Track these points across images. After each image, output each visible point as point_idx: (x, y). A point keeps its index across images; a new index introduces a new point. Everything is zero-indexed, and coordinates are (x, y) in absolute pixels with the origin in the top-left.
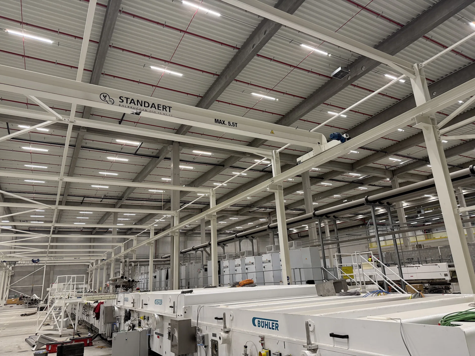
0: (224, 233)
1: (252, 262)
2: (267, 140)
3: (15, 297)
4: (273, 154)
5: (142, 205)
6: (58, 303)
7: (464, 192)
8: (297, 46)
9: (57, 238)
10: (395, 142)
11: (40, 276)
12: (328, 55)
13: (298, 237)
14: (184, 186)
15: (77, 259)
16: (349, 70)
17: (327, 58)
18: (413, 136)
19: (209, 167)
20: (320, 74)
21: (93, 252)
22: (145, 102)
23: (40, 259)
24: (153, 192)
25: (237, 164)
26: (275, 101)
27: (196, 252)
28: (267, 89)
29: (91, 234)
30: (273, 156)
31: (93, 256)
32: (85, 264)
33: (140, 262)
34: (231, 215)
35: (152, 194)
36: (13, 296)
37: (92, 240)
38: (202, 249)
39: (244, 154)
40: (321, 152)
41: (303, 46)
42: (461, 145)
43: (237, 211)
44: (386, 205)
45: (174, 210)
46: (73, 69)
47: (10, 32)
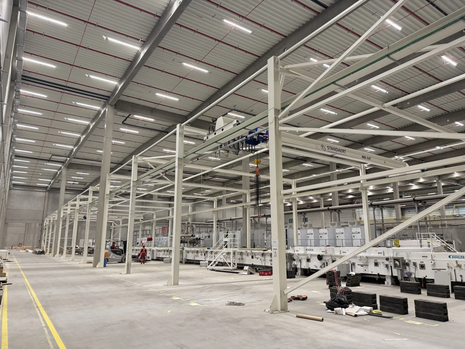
1: (325, 232)
4: (361, 166)
6: (226, 250)
7: (443, 184)
10: (405, 146)
12: (386, 93)
13: (290, 209)
15: (120, 218)
18: (420, 143)
22: (336, 148)
26: (334, 115)
28: (333, 107)
30: (361, 168)
38: (253, 218)
42: (451, 151)
44: (423, 202)
45: (246, 189)
46: (208, 87)
47: (185, 64)
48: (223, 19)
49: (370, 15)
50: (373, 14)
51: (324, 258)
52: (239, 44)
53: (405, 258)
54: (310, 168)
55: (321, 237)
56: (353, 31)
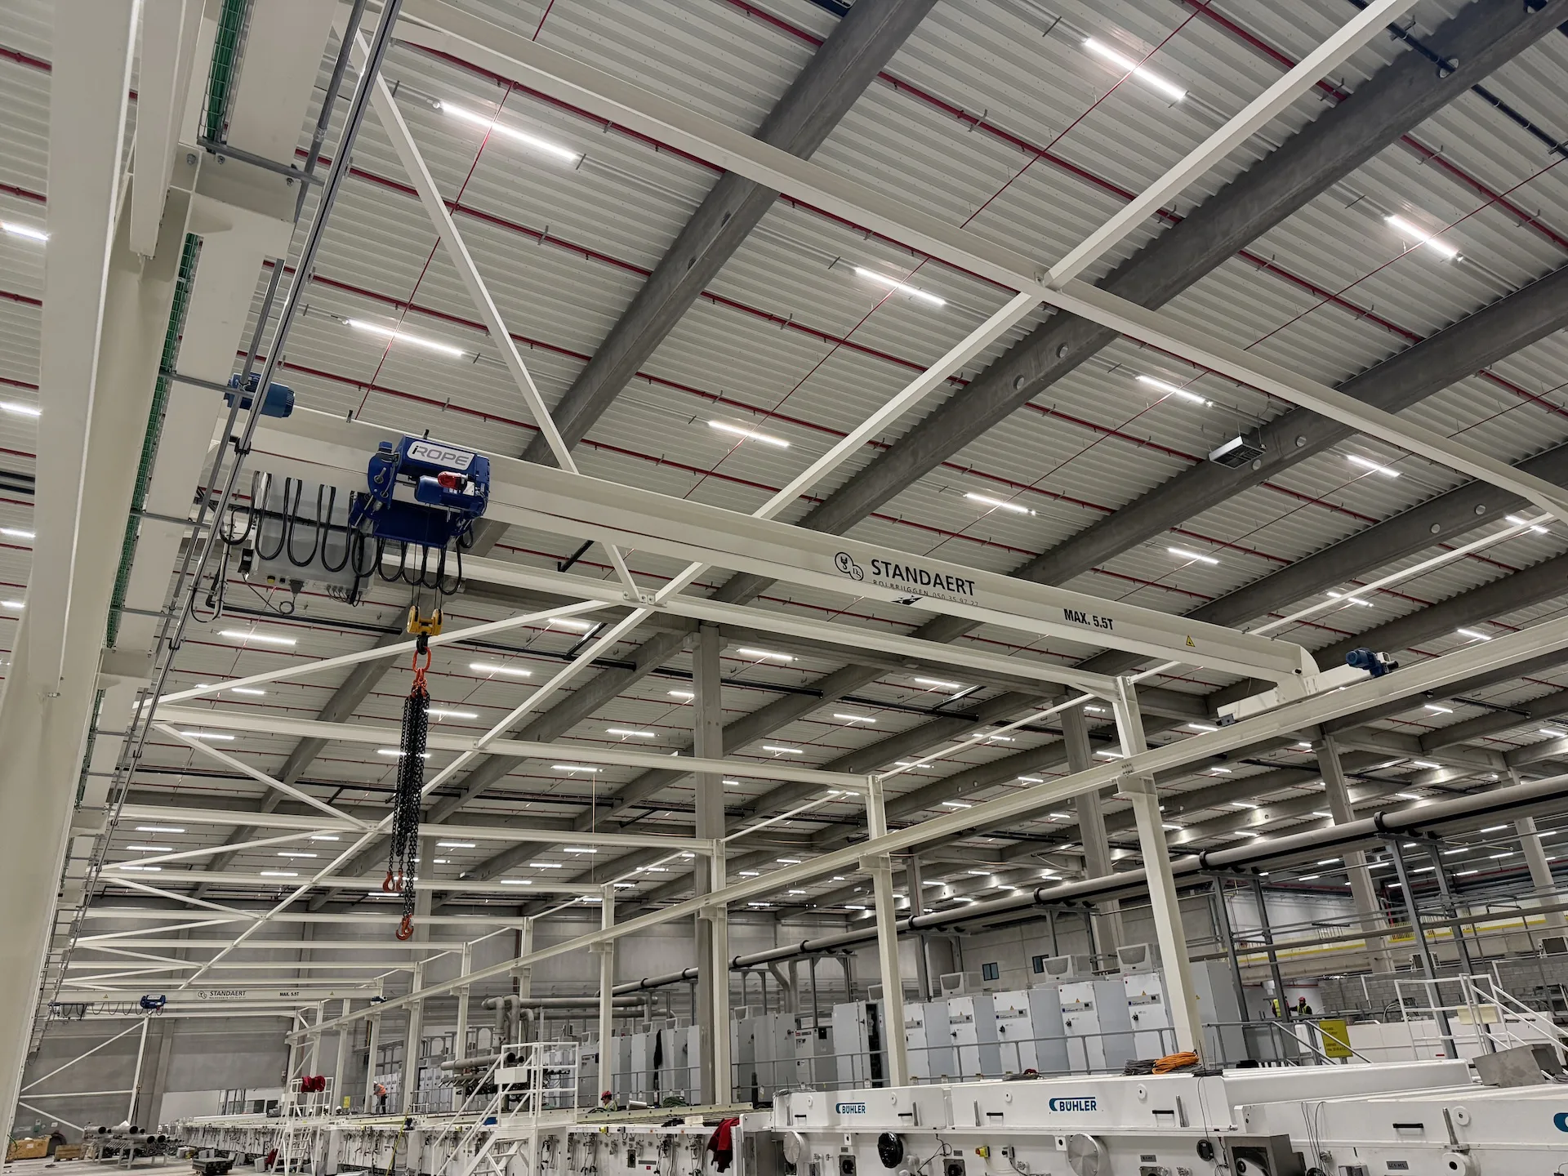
0: (741, 911)
1: (1018, 1007)
2: (979, 623)
3: (36, 1133)
4: (1117, 686)
5: (515, 813)
6: (509, 1130)
8: (1128, 381)
9: (315, 924)
10: (1340, 637)
11: (126, 1058)
12: (1205, 405)
14: (676, 754)
15: (290, 997)
16: (1263, 446)
17: (1201, 410)
19: (771, 696)
20: (1169, 451)
21: (310, 973)
22: (921, 571)
23: (169, 996)
24: (566, 772)
25: (869, 690)
26: (1028, 517)
27: (745, 974)
28: (1013, 484)
29: (307, 911)
30: (1118, 694)
31: (308, 985)
32: (279, 1017)
33: (546, 1006)
34: (788, 850)
35: (563, 778)
36: (29, 1129)
37: (309, 932)
38: (765, 966)
39: (900, 661)
40: (1304, 696)
41: (1144, 379)
43: (810, 837)
44: (1426, 837)
45: (709, 837)
46: (489, 421)
47: (356, 324)
48: (438, 101)
49: (1036, 34)
50: (1048, 30)
51: (911, 1153)
52: (548, 221)
53: (1300, 1141)
54: (1005, 753)
55: (1002, 1030)
56: (990, 120)
